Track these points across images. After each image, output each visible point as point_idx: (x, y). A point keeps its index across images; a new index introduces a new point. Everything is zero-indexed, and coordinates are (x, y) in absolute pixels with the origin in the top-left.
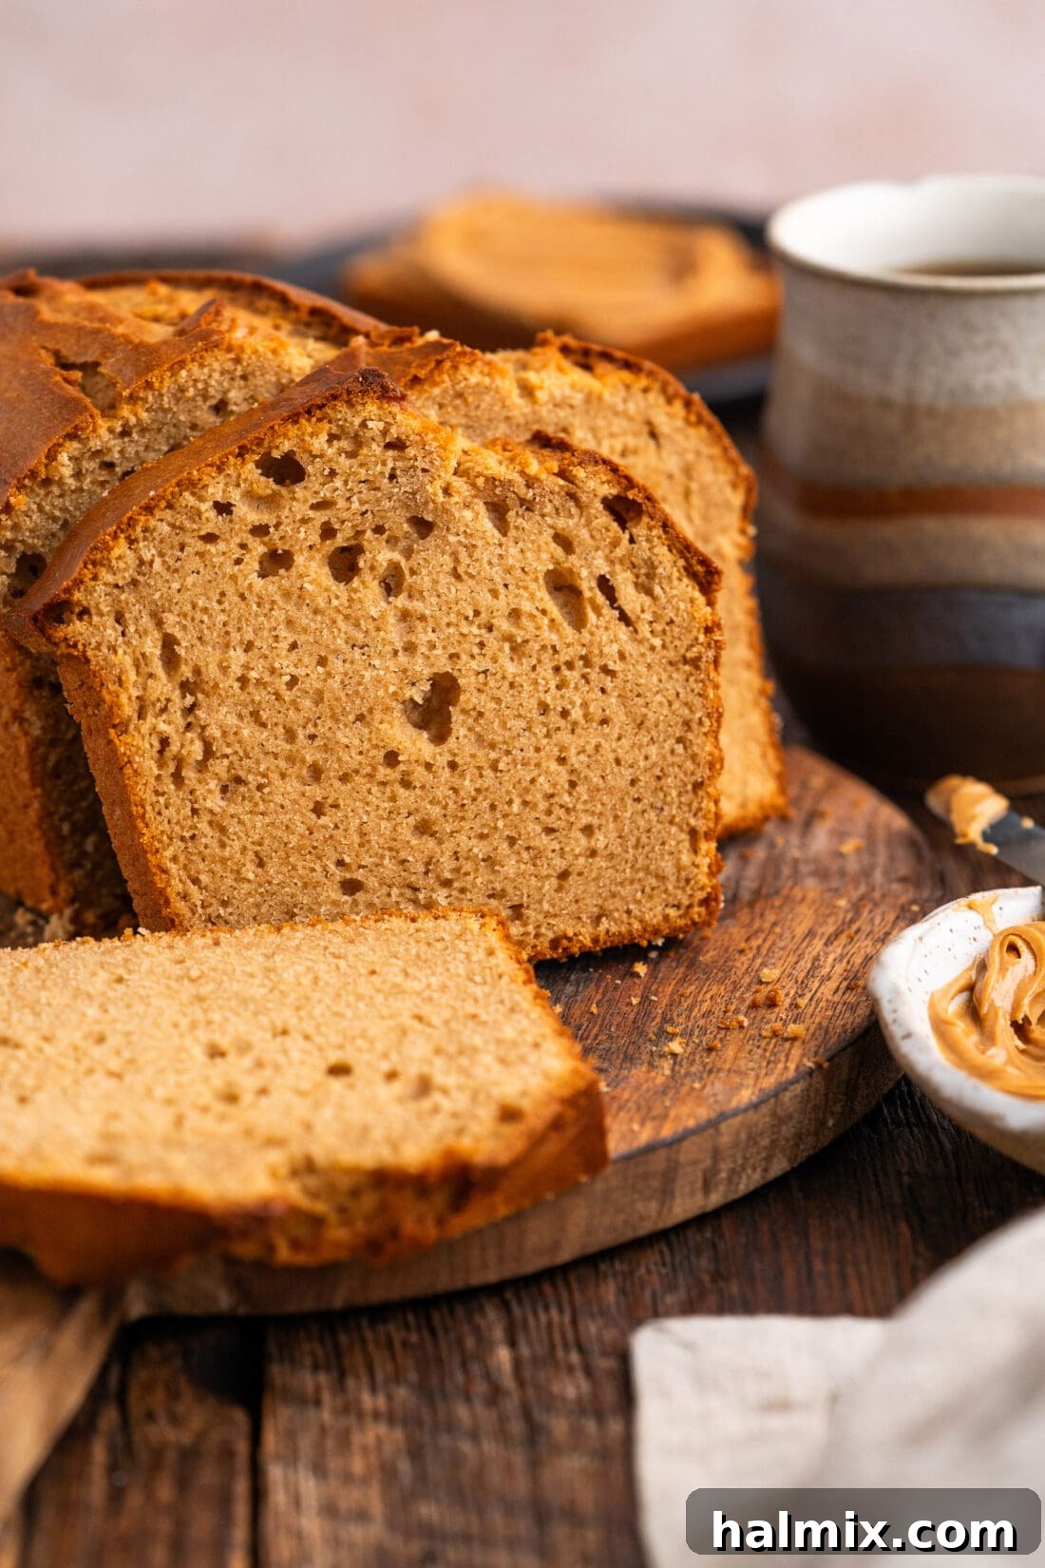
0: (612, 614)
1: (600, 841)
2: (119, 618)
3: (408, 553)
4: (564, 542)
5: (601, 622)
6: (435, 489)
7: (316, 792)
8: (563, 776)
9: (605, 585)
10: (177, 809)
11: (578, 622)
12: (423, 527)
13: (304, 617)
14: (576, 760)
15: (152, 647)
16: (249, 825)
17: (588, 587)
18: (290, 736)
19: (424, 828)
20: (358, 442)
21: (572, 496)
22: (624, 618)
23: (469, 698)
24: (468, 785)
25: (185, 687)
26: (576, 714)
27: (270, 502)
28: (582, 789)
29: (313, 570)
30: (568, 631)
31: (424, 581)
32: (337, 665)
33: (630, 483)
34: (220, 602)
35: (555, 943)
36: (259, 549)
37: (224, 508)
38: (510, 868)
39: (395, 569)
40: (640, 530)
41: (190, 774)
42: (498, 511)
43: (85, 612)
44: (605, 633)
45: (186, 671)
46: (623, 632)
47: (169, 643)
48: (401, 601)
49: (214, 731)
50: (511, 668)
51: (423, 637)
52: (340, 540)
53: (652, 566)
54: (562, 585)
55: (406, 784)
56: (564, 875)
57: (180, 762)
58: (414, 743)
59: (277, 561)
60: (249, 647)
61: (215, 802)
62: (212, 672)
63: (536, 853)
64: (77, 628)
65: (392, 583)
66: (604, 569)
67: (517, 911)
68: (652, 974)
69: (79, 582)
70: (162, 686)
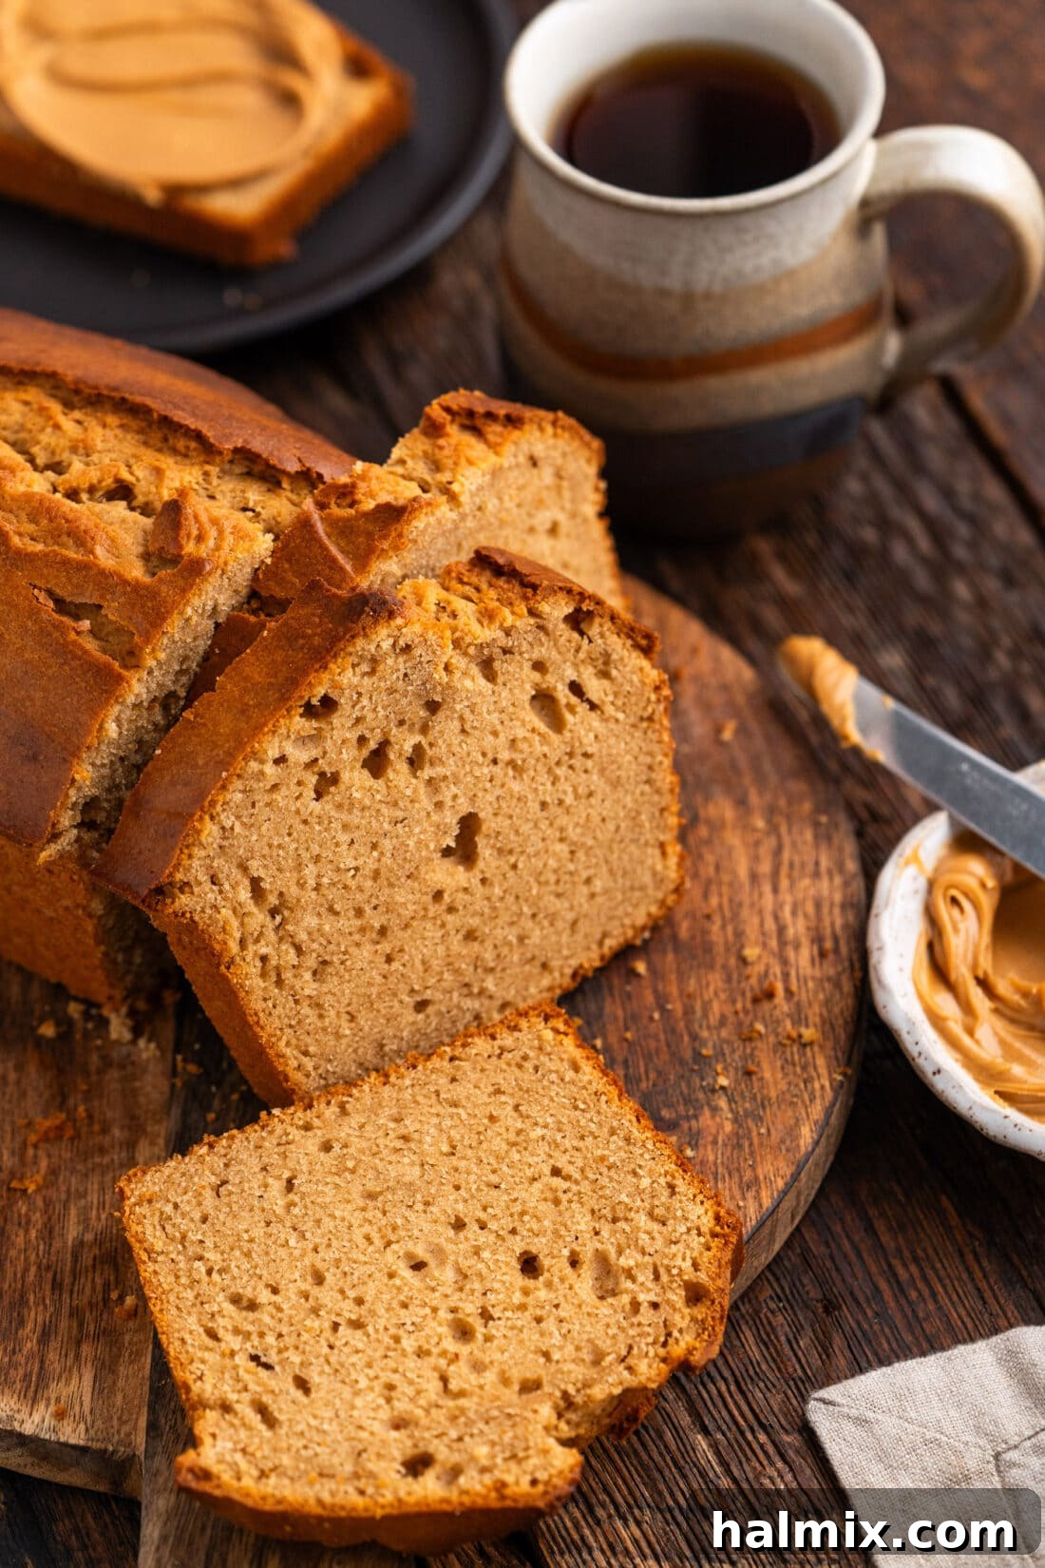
0: (582, 708)
1: (598, 885)
2: (214, 880)
3: (424, 730)
4: (539, 666)
5: (580, 722)
6: (440, 675)
7: (386, 947)
8: (562, 849)
9: (576, 688)
10: (285, 1007)
11: (557, 724)
12: (433, 707)
13: (355, 818)
14: (573, 833)
15: (244, 894)
16: (338, 991)
17: (563, 695)
18: (359, 912)
19: (470, 936)
20: (374, 662)
21: (541, 628)
22: (593, 707)
23: (489, 823)
24: (497, 891)
25: (273, 912)
26: (569, 800)
27: (317, 738)
28: (581, 855)
29: (356, 779)
30: (553, 737)
31: (441, 749)
32: (387, 844)
33: (582, 596)
34: (289, 835)
35: (574, 975)
36: (312, 780)
37: (281, 760)
38: (536, 937)
39: (418, 748)
40: (594, 631)
41: (287, 975)
42: (488, 668)
43: (185, 887)
45: (273, 900)
46: (594, 718)
47: (256, 884)
48: (427, 773)
49: (303, 936)
50: (516, 787)
51: (447, 793)
52: (373, 745)
53: (607, 657)
54: (544, 700)
55: (451, 910)
56: (574, 923)
57: (278, 970)
58: (449, 875)
59: (327, 782)
60: (317, 859)
61: (309, 987)
62: (294, 891)
63: (553, 918)
64: (184, 901)
65: (416, 761)
66: (571, 674)
67: (545, 966)
69: (177, 867)
70: (259, 918)
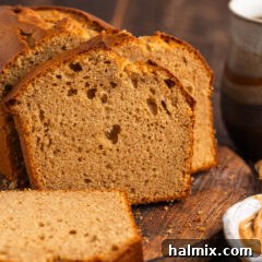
0: (164, 111)
1: (157, 173)
2: (29, 105)
3: (109, 92)
4: (153, 91)
5: (161, 114)
6: (117, 75)
7: (79, 155)
8: (148, 155)
9: (163, 104)
10: (41, 157)
11: (155, 113)
12: (114, 85)
13: (79, 108)
14: (152, 151)
15: (37, 113)
16: (61, 163)
17: (159, 104)
18: (73, 139)
19: (109, 166)
20: (97, 61)
21: (156, 79)
22: (168, 113)
23: (123, 132)
24: (121, 156)
25: (46, 125)
26: (153, 138)
27: (72, 76)
28: (153, 159)
29: (82, 95)
30: (152, 116)
31: (113, 100)
32: (87, 121)
33: (172, 76)
34: (56, 102)
35: (143, 200)
36: (68, 88)
37: (59, 77)
38: (132, 179)
39: (105, 96)
40: (174, 89)
41: (45, 148)
42: (135, 82)
43: (19, 103)
44: (162, 117)
45: (46, 120)
46: (167, 116)
47: (42, 112)
48: (106, 105)
49: (52, 137)
50: (135, 124)
51: (111, 115)
52: (90, 87)
53: (176, 98)
54: (151, 103)
55: (104, 154)
56: (147, 181)
57: (43, 145)
58: (107, 143)
59: (73, 92)
60: (63, 115)
61: (52, 156)
62: (53, 121)
63: (139, 175)
64: (17, 107)
65: (104, 100)
66: (163, 99)
67: (133, 190)
68: (170, 210)
69: (18, 95)
70: (39, 124)
